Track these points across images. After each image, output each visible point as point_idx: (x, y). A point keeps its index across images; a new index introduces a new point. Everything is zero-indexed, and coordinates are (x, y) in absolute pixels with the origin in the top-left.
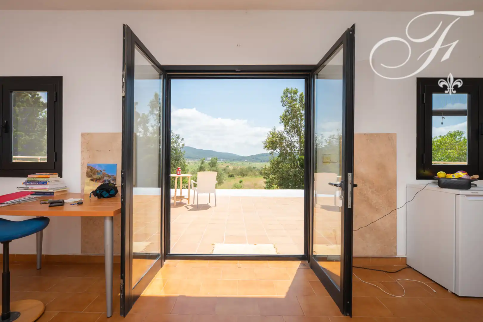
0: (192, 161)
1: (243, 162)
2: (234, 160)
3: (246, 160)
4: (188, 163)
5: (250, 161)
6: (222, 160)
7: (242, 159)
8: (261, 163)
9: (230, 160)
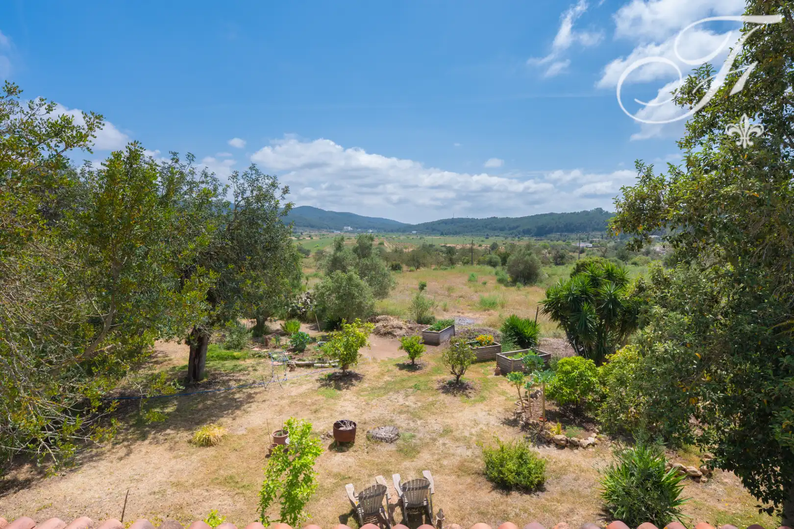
0: (317, 233)
1: (409, 234)
2: (392, 231)
3: (414, 232)
4: (310, 237)
5: (422, 233)
6: (371, 231)
7: (406, 229)
8: (442, 237)
9: (385, 231)
